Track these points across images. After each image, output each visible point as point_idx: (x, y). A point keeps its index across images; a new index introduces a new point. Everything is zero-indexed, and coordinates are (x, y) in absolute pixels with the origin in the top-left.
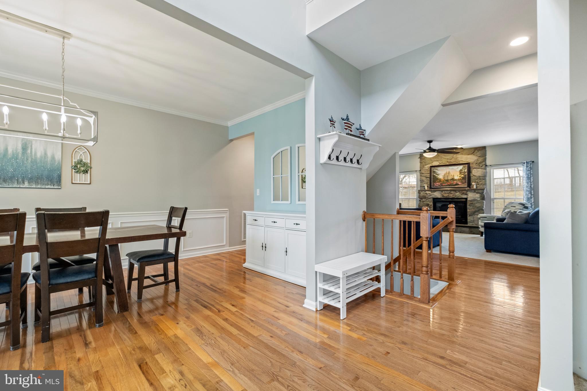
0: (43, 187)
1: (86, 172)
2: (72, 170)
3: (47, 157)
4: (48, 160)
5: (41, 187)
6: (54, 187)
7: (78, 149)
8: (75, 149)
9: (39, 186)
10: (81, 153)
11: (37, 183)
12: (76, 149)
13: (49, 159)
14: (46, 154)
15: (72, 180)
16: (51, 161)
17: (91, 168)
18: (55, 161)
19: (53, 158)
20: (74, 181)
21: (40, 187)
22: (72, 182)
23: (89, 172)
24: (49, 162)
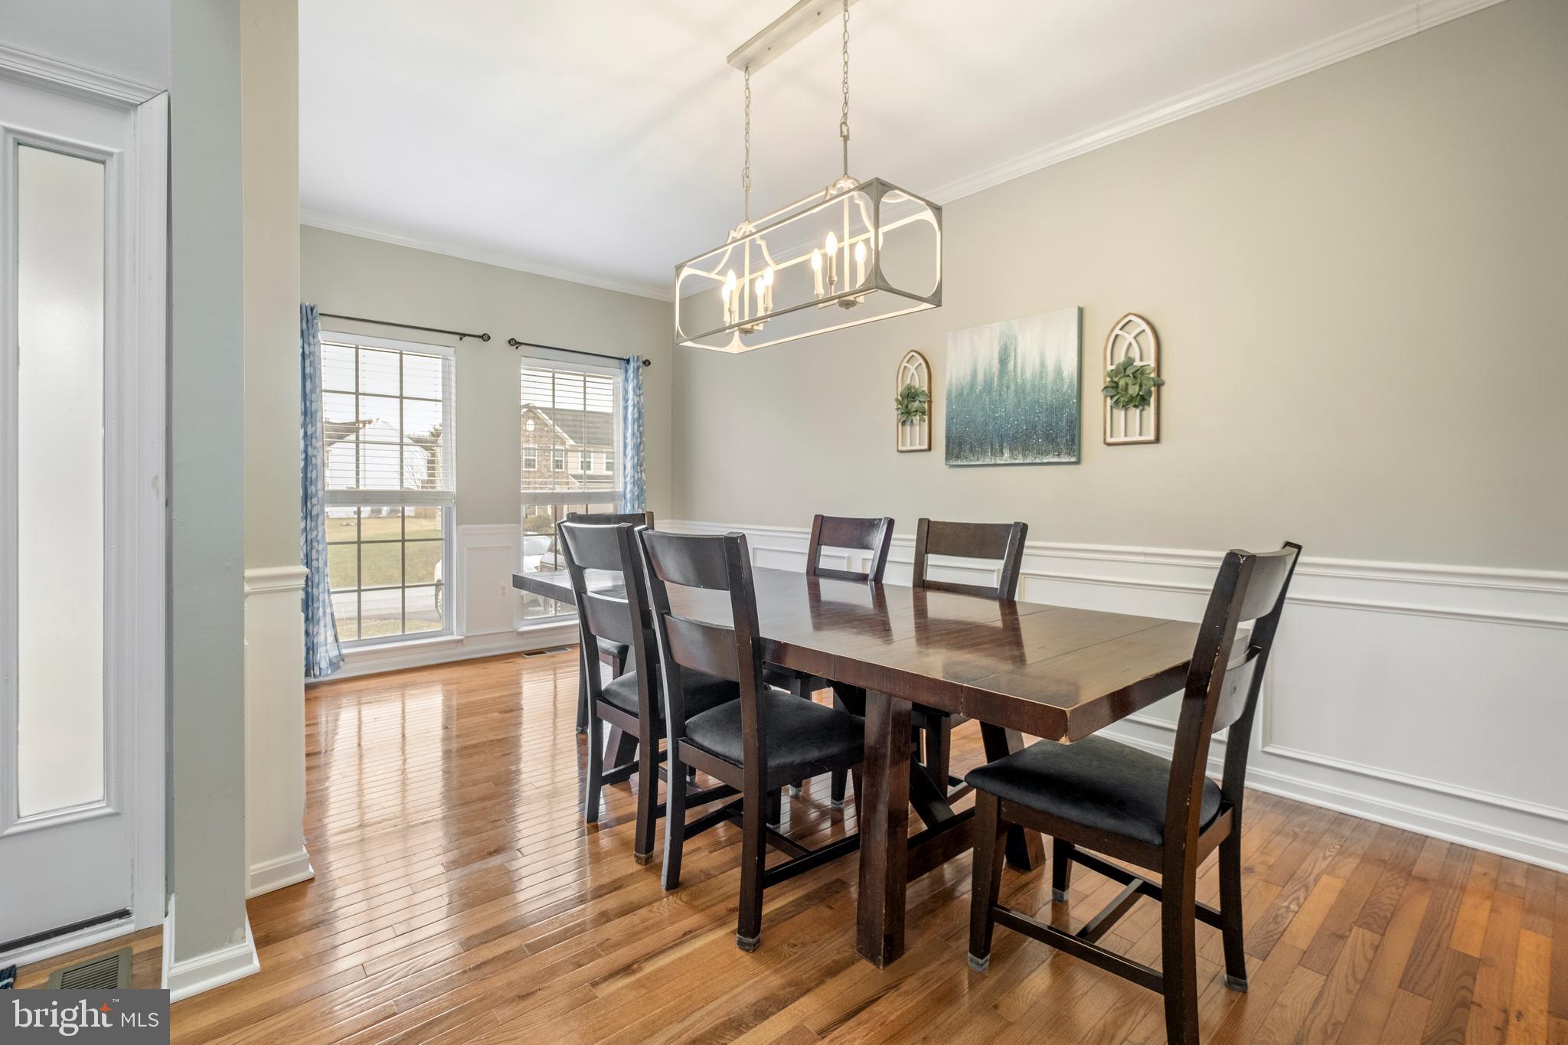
0: (1037, 461)
1: (1142, 401)
2: (1105, 401)
3: (1047, 375)
4: (1048, 382)
5: (1034, 462)
6: (1060, 460)
7: (1121, 329)
8: (1112, 330)
9: (1029, 460)
10: (1130, 338)
11: (1026, 449)
12: (1114, 327)
13: (1051, 377)
14: (1043, 365)
15: (1105, 434)
16: (1055, 382)
17: (1159, 385)
18: (1062, 380)
19: (1059, 372)
20: (1112, 437)
21: (1031, 462)
22: (1105, 439)
23: (1153, 400)
24: (1049, 388)
